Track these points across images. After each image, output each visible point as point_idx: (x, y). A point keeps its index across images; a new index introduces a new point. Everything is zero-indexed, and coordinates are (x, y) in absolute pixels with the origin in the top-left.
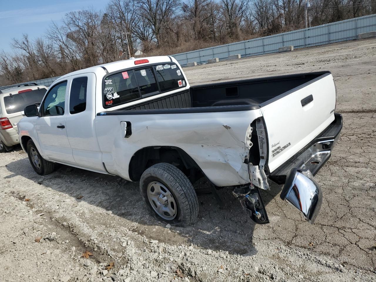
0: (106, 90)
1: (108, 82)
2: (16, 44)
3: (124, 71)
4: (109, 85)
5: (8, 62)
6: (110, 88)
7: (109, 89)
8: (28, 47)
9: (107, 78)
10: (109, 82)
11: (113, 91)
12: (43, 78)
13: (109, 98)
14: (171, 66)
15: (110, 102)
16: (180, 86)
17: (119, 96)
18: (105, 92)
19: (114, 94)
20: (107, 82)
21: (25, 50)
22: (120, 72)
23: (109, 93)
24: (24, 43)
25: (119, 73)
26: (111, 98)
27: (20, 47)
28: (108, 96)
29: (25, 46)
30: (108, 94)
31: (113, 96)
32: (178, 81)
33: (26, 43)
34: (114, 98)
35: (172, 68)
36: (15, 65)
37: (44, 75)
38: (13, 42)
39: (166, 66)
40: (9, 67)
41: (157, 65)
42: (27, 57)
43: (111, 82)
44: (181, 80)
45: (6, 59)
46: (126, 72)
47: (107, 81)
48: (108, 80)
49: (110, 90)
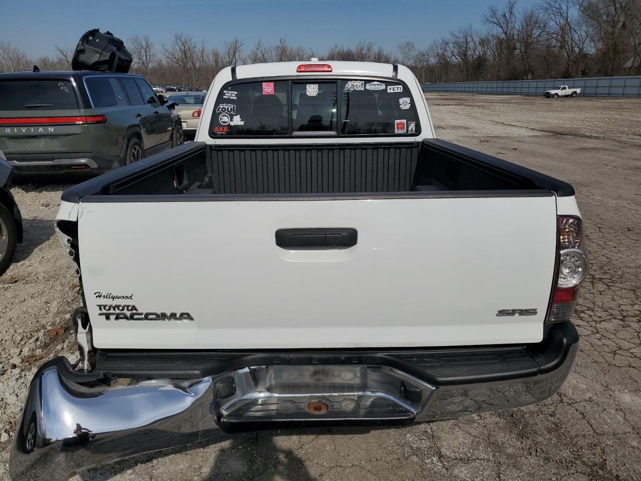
0: (221, 107)
1: (228, 95)
2: (492, 17)
3: (268, 80)
4: (229, 101)
5: (471, 45)
6: (230, 106)
7: (226, 107)
8: (508, 23)
9: (229, 88)
10: (231, 95)
11: (234, 112)
12: (510, 79)
13: (223, 122)
14: (388, 87)
15: (223, 129)
16: (397, 132)
17: (242, 123)
18: (218, 111)
19: (234, 117)
20: (226, 94)
21: (501, 27)
22: (259, 80)
23: (226, 113)
24: (504, 16)
25: (256, 83)
26: (227, 122)
27: (496, 21)
28: (221, 119)
29: (505, 20)
30: (222, 116)
31: (231, 120)
32: (396, 121)
33: (508, 15)
34: (232, 124)
35: (389, 92)
36: (479, 50)
37: (514, 75)
38: (488, 13)
39: (374, 85)
40: (469, 53)
41: (351, 80)
42: (500, 39)
43: (234, 95)
44: (405, 120)
45: (469, 39)
46: (272, 84)
47: (228, 93)
48: (230, 91)
49: (228, 108)
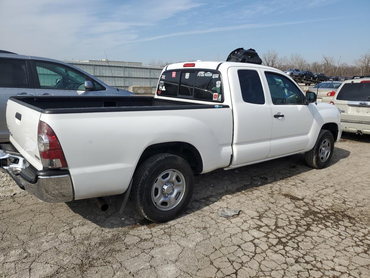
0: (160, 82)
3: (175, 70)
9: (164, 74)
13: (160, 89)
14: (213, 75)
16: (214, 99)
17: (165, 89)
25: (171, 72)
30: (160, 86)
31: (162, 88)
32: (214, 93)
35: (213, 77)
39: (208, 74)
41: (200, 71)
47: (163, 76)
49: (162, 83)
